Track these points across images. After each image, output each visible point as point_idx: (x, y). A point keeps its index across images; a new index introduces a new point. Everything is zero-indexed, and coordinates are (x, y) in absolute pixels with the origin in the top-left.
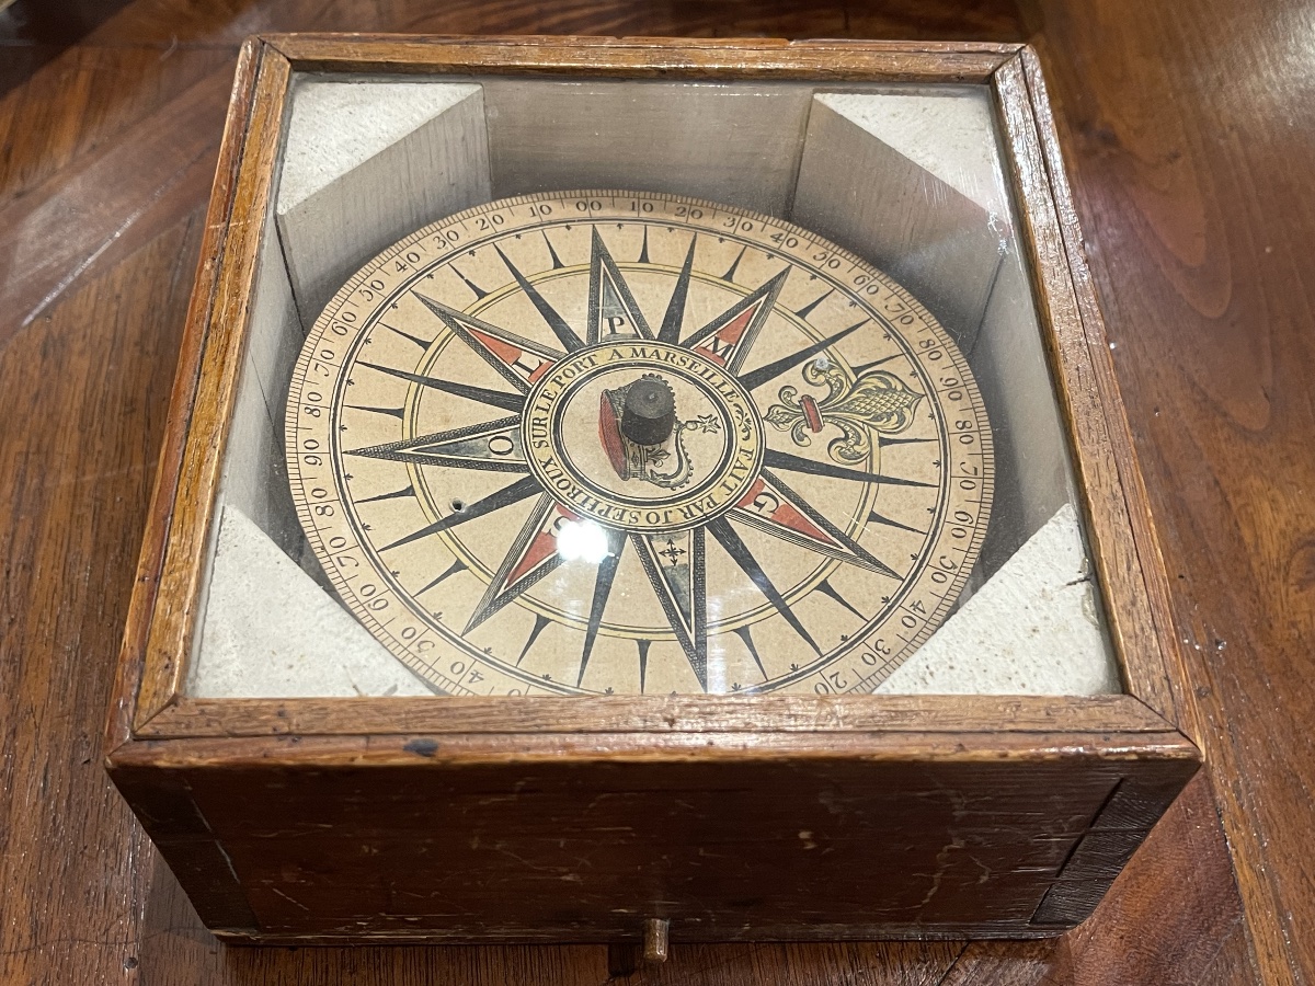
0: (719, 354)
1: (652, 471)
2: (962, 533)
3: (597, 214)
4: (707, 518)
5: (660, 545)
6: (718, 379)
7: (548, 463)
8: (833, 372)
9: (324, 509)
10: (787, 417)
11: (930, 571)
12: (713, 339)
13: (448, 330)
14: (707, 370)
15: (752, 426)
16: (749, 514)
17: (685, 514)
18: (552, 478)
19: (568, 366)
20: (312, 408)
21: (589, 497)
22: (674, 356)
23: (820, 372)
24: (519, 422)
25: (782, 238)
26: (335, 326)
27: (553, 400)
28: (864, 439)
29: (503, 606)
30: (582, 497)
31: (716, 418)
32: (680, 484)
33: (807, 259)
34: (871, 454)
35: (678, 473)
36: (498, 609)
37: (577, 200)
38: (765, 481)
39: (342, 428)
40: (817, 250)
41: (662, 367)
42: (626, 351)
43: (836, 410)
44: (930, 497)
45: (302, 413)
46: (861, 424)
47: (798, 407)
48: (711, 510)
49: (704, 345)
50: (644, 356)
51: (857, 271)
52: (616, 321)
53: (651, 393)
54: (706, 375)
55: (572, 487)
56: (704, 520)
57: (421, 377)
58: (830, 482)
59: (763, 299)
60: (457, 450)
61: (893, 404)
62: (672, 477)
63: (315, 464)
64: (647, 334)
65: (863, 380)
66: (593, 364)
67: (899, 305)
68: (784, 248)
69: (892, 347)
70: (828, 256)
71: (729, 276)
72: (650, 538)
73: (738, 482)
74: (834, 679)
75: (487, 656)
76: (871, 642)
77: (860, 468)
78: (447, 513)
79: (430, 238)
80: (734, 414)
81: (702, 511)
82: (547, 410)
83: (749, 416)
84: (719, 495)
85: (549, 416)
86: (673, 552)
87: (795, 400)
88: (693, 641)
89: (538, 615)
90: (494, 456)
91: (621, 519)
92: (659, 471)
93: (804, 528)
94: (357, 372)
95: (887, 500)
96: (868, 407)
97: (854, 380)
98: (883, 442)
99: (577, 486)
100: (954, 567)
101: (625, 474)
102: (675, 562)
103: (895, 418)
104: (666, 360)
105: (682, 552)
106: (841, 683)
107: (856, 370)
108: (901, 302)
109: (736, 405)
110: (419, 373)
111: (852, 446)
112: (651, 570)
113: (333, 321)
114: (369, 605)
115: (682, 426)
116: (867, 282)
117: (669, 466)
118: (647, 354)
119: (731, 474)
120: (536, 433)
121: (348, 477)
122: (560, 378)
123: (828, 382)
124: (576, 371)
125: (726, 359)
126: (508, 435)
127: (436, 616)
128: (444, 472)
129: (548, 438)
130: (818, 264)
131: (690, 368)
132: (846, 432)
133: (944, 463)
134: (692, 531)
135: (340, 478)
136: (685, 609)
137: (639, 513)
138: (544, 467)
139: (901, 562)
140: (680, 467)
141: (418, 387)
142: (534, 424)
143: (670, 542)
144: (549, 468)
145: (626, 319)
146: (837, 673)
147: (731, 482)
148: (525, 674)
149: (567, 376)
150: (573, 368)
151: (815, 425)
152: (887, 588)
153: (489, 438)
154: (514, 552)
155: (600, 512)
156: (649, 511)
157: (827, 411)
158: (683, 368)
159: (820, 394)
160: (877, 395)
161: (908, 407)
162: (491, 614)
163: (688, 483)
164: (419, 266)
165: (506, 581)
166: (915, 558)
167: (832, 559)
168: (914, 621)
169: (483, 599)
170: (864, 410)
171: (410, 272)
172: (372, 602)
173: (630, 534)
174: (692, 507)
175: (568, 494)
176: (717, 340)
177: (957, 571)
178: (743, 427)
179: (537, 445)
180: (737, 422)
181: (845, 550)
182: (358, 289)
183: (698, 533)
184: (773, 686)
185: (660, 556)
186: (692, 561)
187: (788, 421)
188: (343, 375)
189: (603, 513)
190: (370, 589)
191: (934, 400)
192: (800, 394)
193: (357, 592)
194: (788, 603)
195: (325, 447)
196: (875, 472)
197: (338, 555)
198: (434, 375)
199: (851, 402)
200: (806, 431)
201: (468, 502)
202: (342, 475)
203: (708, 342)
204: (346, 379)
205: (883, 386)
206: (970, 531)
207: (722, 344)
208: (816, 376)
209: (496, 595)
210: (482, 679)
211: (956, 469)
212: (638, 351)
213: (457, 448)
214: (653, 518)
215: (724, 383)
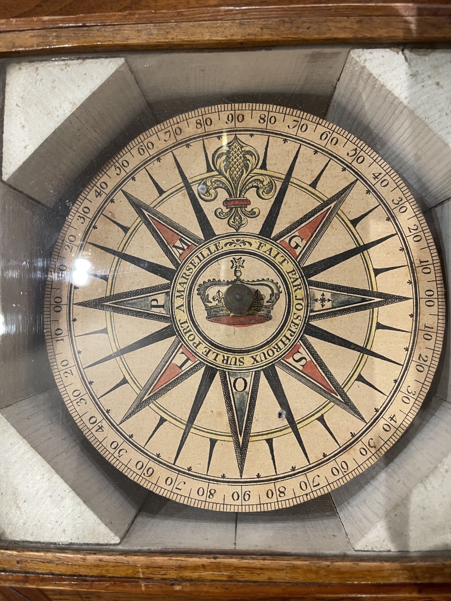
0: (186, 247)
1: (267, 302)
2: (335, 140)
3: (65, 300)
4: (303, 277)
5: (317, 306)
6: (205, 252)
7: (255, 359)
8: (209, 184)
9: (281, 492)
10: (237, 218)
11: (355, 164)
12: (173, 248)
13: (151, 405)
14: (197, 257)
15: (242, 239)
16: (302, 253)
17: (298, 288)
18: (266, 358)
19: (186, 337)
20: (209, 494)
21: (281, 340)
22: (185, 273)
23: (208, 191)
24: (225, 372)
25: (99, 191)
26: (146, 474)
27: (210, 350)
28: (260, 177)
29: (349, 398)
30: (280, 344)
31: (234, 258)
32: (278, 288)
33: (118, 179)
34: (271, 176)
35: (270, 287)
36: (350, 401)
37: (52, 312)
38: (282, 239)
39: (223, 476)
40: (112, 171)
41: (193, 283)
42: (178, 302)
43: (236, 189)
44: (306, 151)
45: (213, 500)
46: (248, 177)
47: (231, 209)
48: (297, 274)
49: (178, 255)
50: (184, 291)
51: (135, 151)
52: (154, 303)
53: (236, 297)
54: (202, 258)
55: (273, 349)
56: (303, 279)
57: (187, 426)
58: (285, 204)
59: (146, 213)
60: (242, 410)
61: (238, 155)
62: (272, 291)
63: (249, 495)
64: (167, 286)
65: (218, 168)
66: (186, 322)
67: (165, 133)
68: (107, 191)
69: (197, 146)
70: (118, 165)
71: (125, 229)
72: (312, 311)
73: (280, 255)
74: (412, 231)
75: (380, 411)
76: (392, 206)
77: (279, 185)
78: (286, 422)
79: (78, 408)
80: (232, 247)
81: (297, 279)
82: (217, 354)
83: (234, 239)
84: (287, 267)
85: (222, 354)
86: (323, 300)
87: (226, 210)
88: (380, 299)
89: (356, 380)
90: (247, 389)
91: (298, 325)
92: (267, 298)
93: (315, 225)
94: (182, 463)
95: (303, 174)
96: (237, 169)
97: (216, 173)
98: (264, 167)
99: (273, 345)
100: (356, 149)
101: (267, 317)
102: (329, 300)
103: (248, 157)
104: (188, 279)
105: (323, 295)
106: (416, 227)
107: (209, 170)
108: (163, 131)
109: (226, 245)
110: (184, 427)
111: (264, 186)
112: (334, 314)
113: (142, 475)
114: (345, 472)
115: (238, 279)
116: (144, 148)
117: (265, 292)
118: (183, 289)
119: (274, 257)
120: (233, 363)
121: (258, 476)
122: (194, 343)
123: (215, 188)
124: (190, 333)
125: (190, 244)
126: (233, 380)
127: (353, 435)
128: (257, 420)
129: (238, 357)
130: (123, 174)
131: (195, 267)
132: (253, 187)
133: (286, 138)
134: (310, 287)
135: (258, 480)
136: (359, 300)
137: (295, 314)
138: (257, 362)
139: (345, 178)
140: (267, 285)
141: (195, 428)
142: (227, 363)
143: (316, 300)
144: (258, 359)
145: (153, 298)
146: (409, 228)
147: (279, 259)
148: (393, 392)
149: (194, 339)
150: (188, 334)
151: (245, 203)
152: (361, 190)
153: (234, 391)
154: (314, 387)
155: (291, 336)
156: (294, 308)
157: (236, 193)
158: (195, 270)
159: (223, 195)
160: (230, 162)
161: (242, 147)
162: (353, 405)
163: (277, 283)
164: (99, 417)
165: (333, 394)
166: (344, 169)
167: (337, 214)
168: (385, 180)
169: (344, 408)
170: (239, 173)
171: (105, 424)
172: (343, 470)
173: (308, 321)
174: (294, 284)
175: (277, 351)
176: (174, 246)
177: (358, 149)
178: (242, 244)
179: (242, 364)
180: (238, 247)
181: (332, 205)
182: (118, 458)
183: (311, 283)
184: (411, 263)
185: (324, 308)
186: (330, 291)
187: (241, 218)
188: (184, 473)
189: (293, 334)
190: (334, 470)
191: (240, 131)
192: (222, 207)
193: (336, 478)
194: (362, 244)
195: (238, 488)
196: (283, 177)
197: (312, 487)
198: (186, 417)
199: (233, 179)
200: (249, 208)
201: (279, 409)
202: (257, 479)
203: (176, 253)
204: (187, 472)
205: (224, 157)
206: (335, 135)
207: (178, 244)
208: (210, 194)
209: (340, 401)
210: (394, 416)
211: (293, 132)
212: (179, 294)
213: (240, 411)
214: (299, 307)
215: (209, 249)
